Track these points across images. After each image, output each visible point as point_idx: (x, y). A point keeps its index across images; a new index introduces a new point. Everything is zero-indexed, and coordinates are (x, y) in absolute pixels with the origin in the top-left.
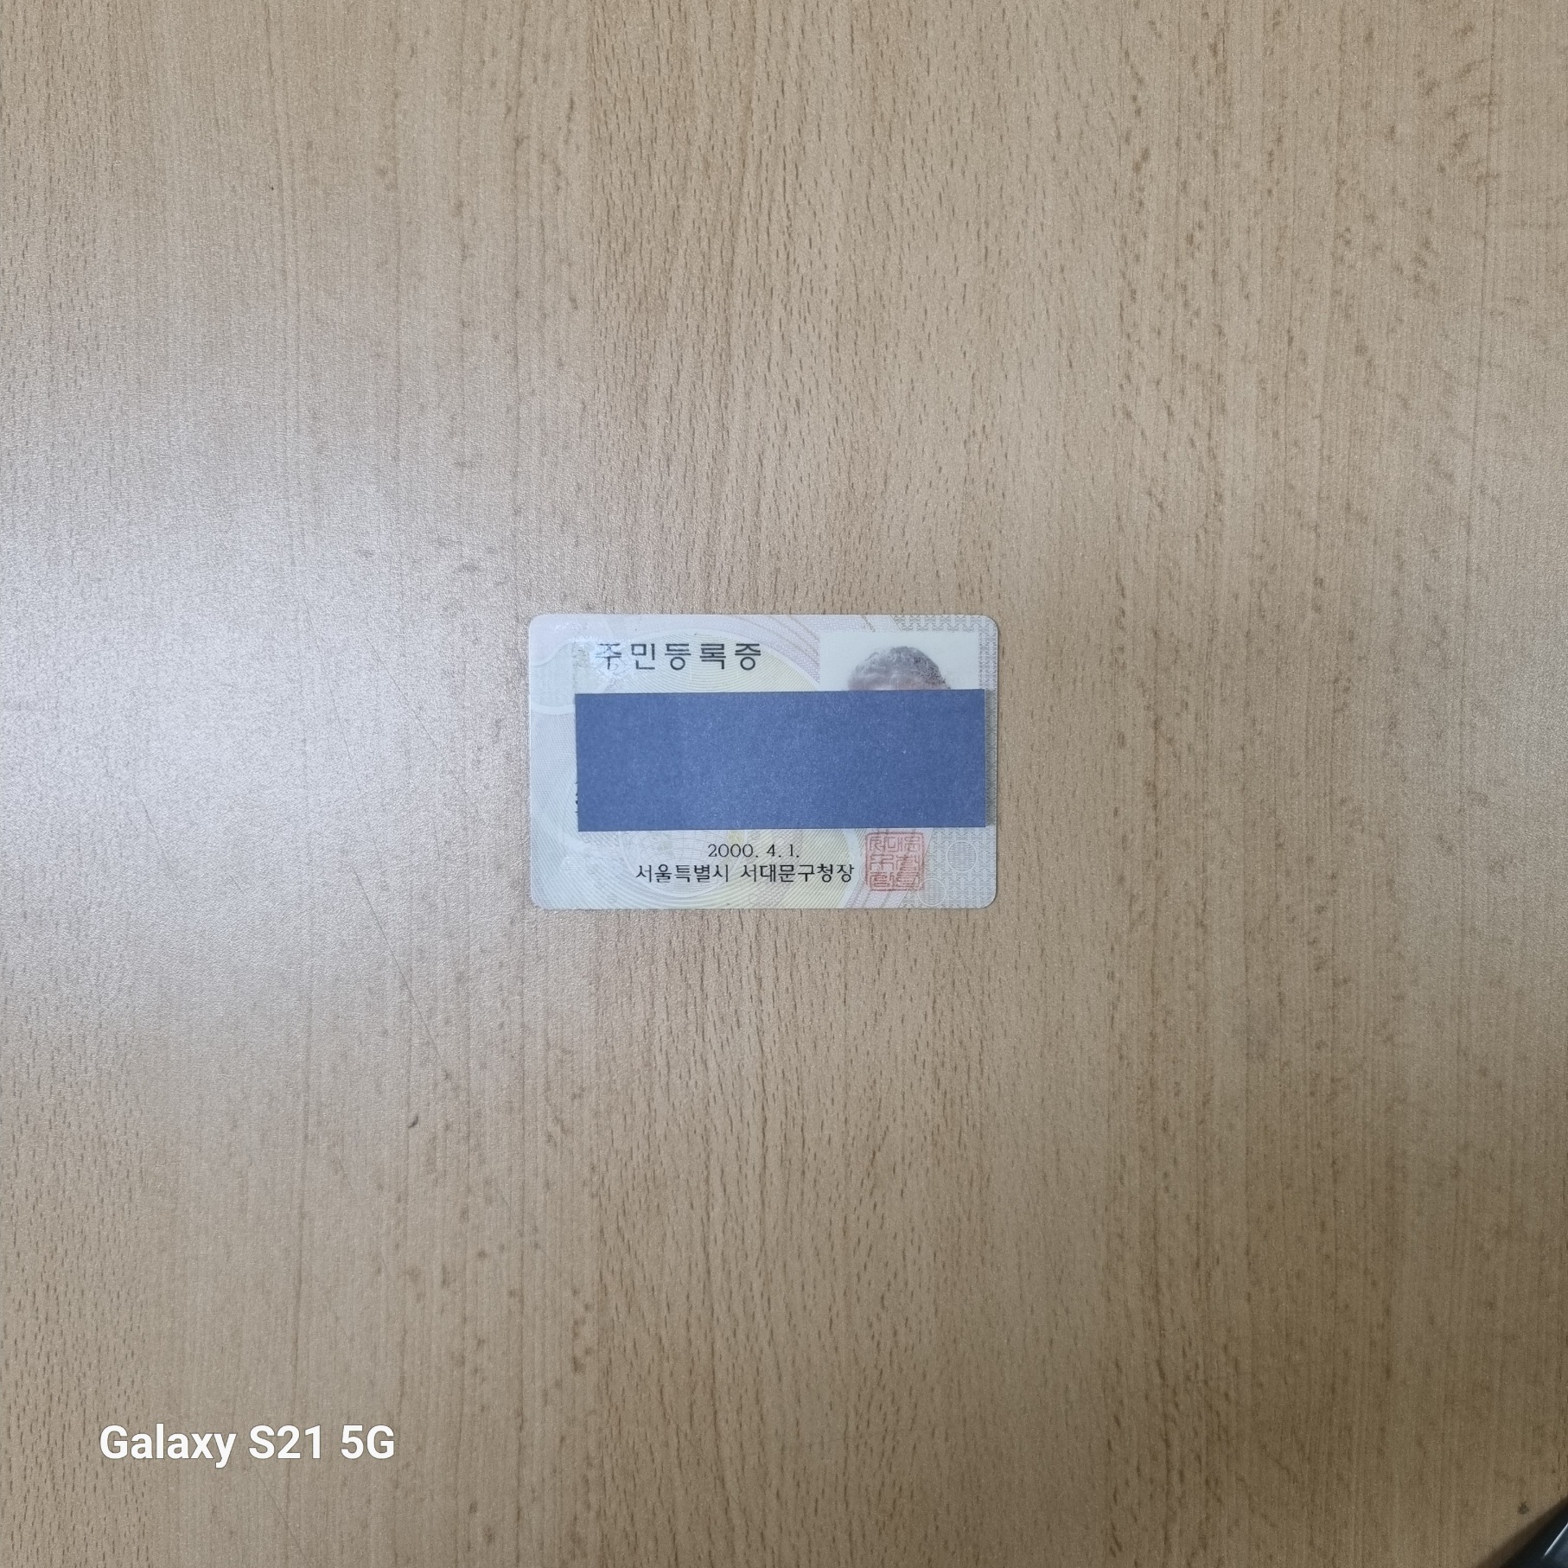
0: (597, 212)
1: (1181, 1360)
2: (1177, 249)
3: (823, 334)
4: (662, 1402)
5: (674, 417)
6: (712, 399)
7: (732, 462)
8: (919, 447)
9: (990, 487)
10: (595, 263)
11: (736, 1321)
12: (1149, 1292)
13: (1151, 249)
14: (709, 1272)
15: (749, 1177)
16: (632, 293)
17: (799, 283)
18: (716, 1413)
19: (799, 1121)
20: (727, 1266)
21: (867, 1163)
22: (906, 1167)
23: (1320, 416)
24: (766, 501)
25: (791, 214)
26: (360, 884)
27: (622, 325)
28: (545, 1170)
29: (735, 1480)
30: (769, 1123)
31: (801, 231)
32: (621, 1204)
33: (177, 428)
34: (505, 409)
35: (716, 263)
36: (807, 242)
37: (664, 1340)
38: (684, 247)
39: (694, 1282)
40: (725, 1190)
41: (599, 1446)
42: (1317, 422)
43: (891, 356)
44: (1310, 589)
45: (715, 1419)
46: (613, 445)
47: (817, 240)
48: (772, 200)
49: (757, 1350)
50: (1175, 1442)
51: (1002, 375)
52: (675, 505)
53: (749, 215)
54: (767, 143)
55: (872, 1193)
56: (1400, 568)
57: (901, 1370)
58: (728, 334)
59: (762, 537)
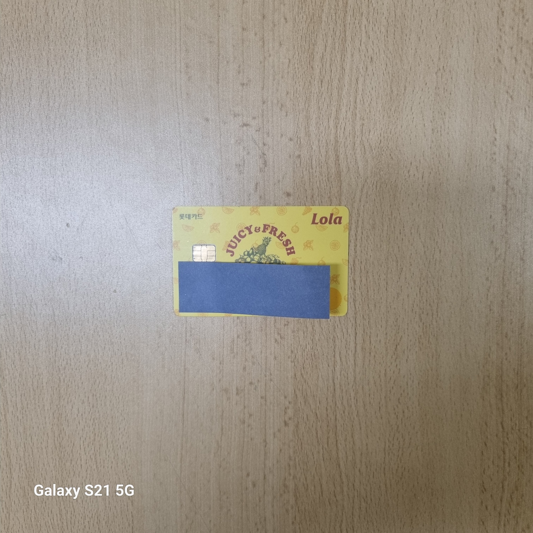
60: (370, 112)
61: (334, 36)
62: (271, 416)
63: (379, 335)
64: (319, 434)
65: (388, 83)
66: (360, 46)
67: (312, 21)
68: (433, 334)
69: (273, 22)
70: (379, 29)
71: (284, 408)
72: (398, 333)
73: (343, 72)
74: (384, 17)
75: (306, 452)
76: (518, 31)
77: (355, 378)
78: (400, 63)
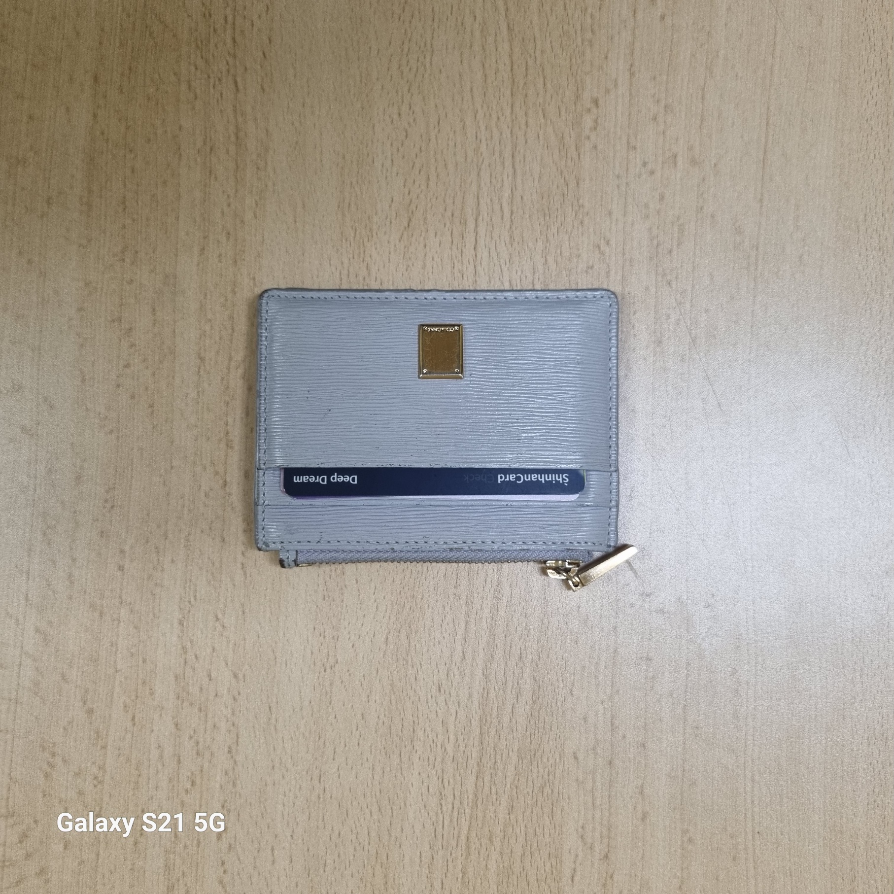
0: (559, 812)
1: (224, 92)
2: (202, 777)
3: (422, 732)
4: (544, 78)
5: (516, 684)
6: (492, 695)
7: (481, 655)
8: (365, 660)
9: (323, 634)
10: (562, 781)
11: (496, 125)
12: (242, 134)
13: (218, 778)
14: (513, 156)
15: (486, 215)
16: (539, 762)
17: (436, 764)
18: (512, 70)
19: (454, 248)
20: (502, 160)
21: (413, 220)
22: (389, 217)
23: (116, 671)
24: (461, 631)
25: (440, 807)
26: (718, 403)
27: (547, 742)
28: (611, 223)
29: (501, 28)
30: (473, 247)
31: (434, 797)
32: (566, 200)
33: (822, 687)
34: (621, 692)
35: (487, 778)
36: (431, 790)
37: (542, 116)
38: (506, 789)
39: (522, 151)
40: (501, 207)
41: (583, 54)
42: (119, 668)
43: (381, 717)
44: (127, 563)
45: (512, 66)
46: (554, 668)
47: (424, 790)
48: (451, 816)
49: (485, 107)
50: (229, 40)
51: (313, 703)
52: (518, 630)
53: (466, 807)
54: (453, 852)
55: (411, 201)
56: (70, 576)
57: (397, 92)
58: (481, 734)
59: (464, 608)
60: (444, 607)
61: (498, 727)
62: (620, 116)
63: (438, 245)
64: (542, 82)
65: (414, 651)
66: (458, 710)
67: (533, 752)
68: (348, 242)
69: (596, 754)
70: (427, 734)
71: (598, 129)
72: (405, 248)
73: (485, 671)
74: (419, 753)
75: (564, 54)
76: (206, 721)
77: (478, 175)
78: (394, 681)
